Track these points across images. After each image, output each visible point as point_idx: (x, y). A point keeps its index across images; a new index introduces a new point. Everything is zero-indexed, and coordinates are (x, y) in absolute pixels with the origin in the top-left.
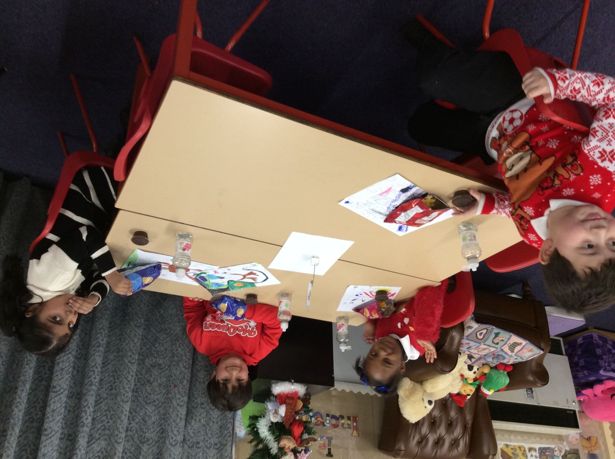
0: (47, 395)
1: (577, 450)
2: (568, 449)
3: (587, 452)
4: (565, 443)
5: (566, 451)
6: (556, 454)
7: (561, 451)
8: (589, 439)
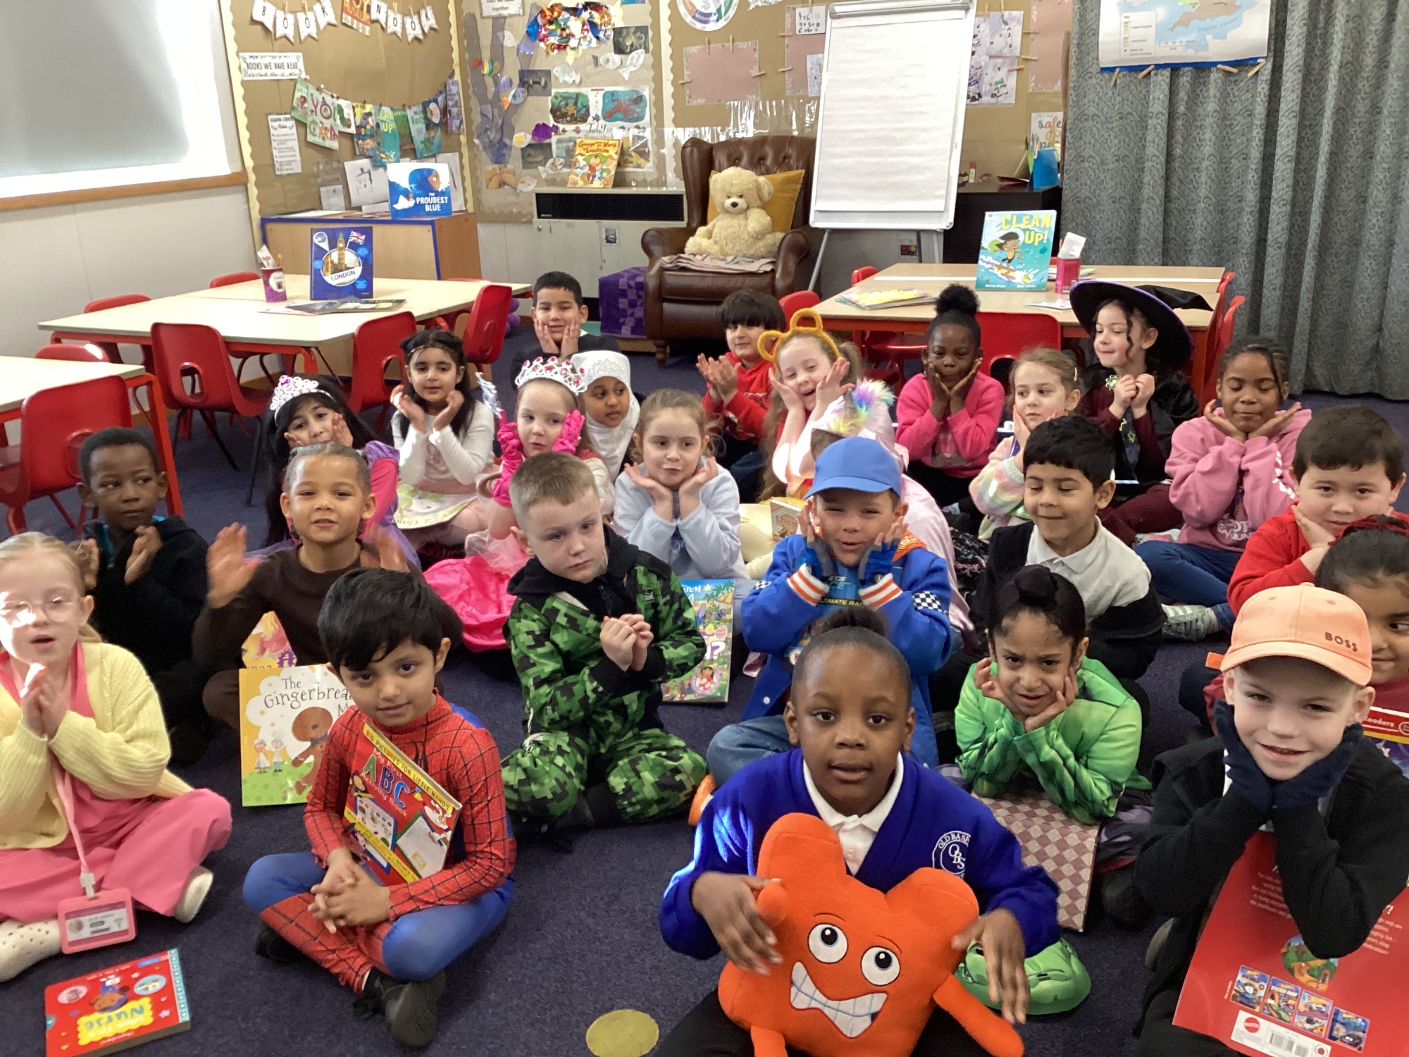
0: (1298, 154)
1: (524, 167)
2: (540, 168)
3: (509, 166)
4: (544, 176)
5: (544, 165)
6: (562, 160)
7: (553, 164)
8: (502, 184)
